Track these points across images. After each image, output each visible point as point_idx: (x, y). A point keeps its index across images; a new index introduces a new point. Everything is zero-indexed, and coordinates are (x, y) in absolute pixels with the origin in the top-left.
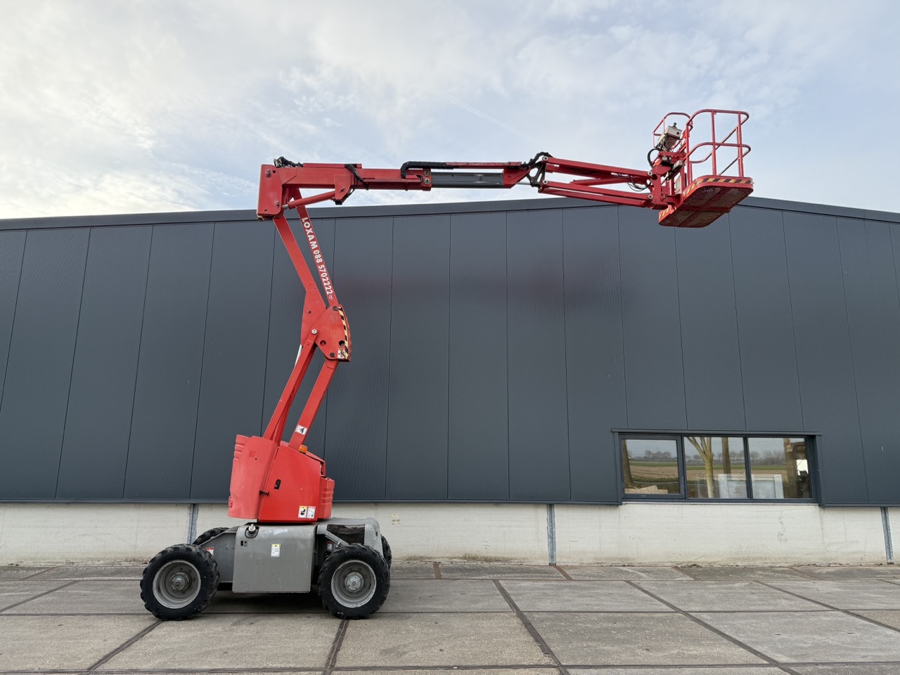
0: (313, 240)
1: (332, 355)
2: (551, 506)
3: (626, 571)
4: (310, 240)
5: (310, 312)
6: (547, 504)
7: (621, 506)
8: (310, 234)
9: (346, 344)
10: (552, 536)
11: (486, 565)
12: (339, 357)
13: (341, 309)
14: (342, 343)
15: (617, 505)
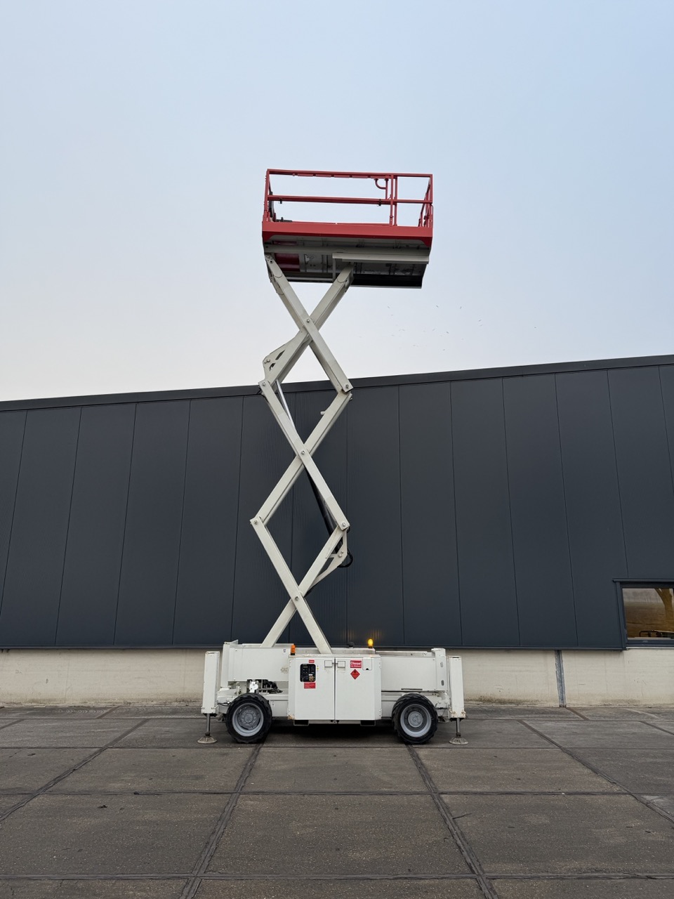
2: (558, 652)
3: (636, 713)
6: (555, 650)
7: (625, 652)
10: (561, 680)
11: (503, 706)
15: (621, 651)
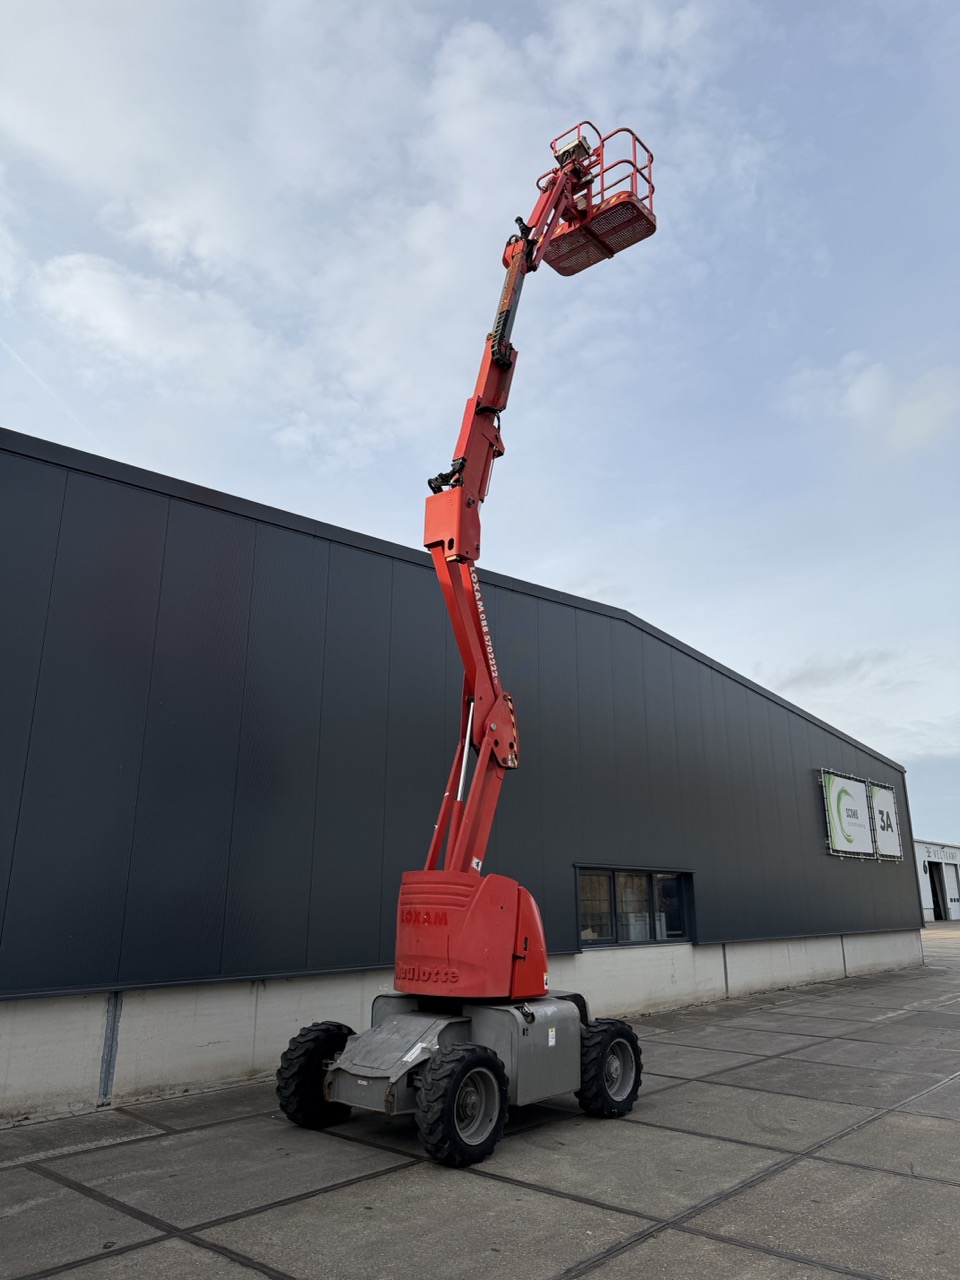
0: (479, 600)
1: (505, 761)
4: (477, 598)
5: (481, 698)
8: (477, 590)
9: (515, 748)
12: (510, 764)
13: (510, 700)
14: (511, 746)
